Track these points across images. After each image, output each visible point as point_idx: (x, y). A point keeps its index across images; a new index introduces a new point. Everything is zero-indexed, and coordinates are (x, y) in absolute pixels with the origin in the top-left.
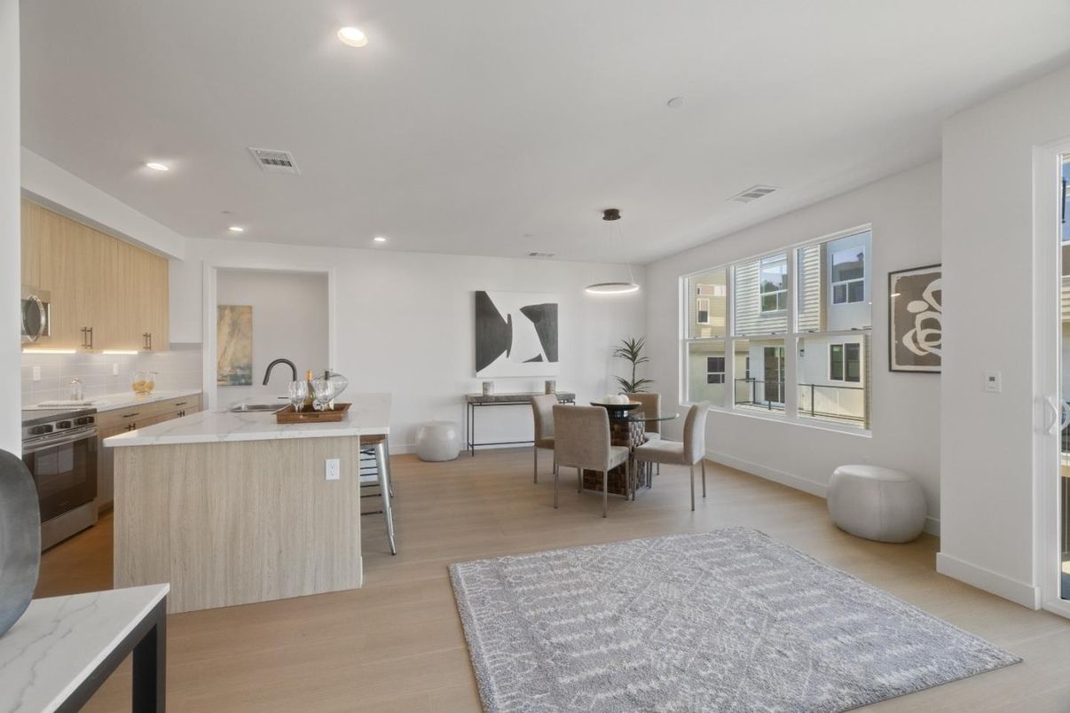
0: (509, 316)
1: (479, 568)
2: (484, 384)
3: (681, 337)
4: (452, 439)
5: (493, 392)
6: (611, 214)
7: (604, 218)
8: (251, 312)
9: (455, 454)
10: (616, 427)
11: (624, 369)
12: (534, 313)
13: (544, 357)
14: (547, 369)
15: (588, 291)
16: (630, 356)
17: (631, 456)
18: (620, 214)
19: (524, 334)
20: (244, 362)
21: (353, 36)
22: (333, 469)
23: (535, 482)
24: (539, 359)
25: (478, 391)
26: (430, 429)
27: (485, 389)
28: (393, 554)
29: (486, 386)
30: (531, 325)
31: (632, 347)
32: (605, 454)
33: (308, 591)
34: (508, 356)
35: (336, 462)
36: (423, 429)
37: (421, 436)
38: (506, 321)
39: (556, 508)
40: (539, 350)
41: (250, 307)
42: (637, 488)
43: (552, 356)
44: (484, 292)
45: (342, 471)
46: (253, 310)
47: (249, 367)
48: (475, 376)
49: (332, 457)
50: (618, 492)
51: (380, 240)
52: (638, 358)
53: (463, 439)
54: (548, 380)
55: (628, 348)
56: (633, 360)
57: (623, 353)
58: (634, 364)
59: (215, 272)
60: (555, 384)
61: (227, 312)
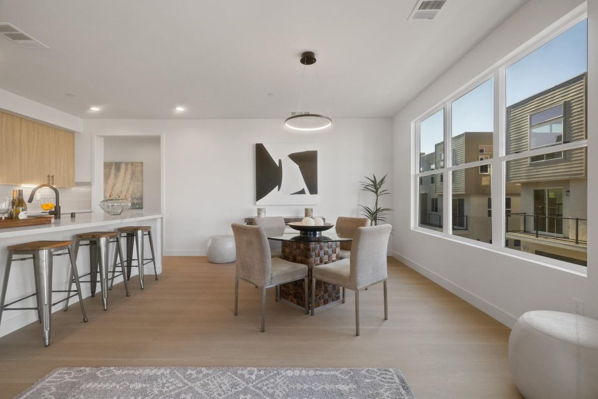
0: (280, 161)
2: (258, 209)
3: (412, 173)
6: (308, 58)
7: (301, 62)
8: (142, 166)
11: (370, 200)
12: (295, 157)
13: (307, 190)
14: (308, 199)
16: (375, 190)
18: (315, 58)
19: (292, 174)
20: (138, 195)
24: (302, 192)
25: (254, 214)
26: (214, 240)
27: (259, 214)
29: (259, 211)
30: (296, 167)
31: (375, 182)
34: (279, 190)
36: (211, 239)
37: (209, 244)
38: (278, 164)
39: (236, 314)
40: (303, 185)
41: (141, 163)
43: (313, 190)
44: (262, 144)
46: (144, 165)
47: (141, 198)
48: (255, 204)
51: (180, 109)
52: (379, 192)
54: (307, 207)
55: (373, 184)
56: (376, 193)
57: (369, 187)
58: (377, 196)
59: (103, 139)
60: (312, 211)
61: (129, 166)
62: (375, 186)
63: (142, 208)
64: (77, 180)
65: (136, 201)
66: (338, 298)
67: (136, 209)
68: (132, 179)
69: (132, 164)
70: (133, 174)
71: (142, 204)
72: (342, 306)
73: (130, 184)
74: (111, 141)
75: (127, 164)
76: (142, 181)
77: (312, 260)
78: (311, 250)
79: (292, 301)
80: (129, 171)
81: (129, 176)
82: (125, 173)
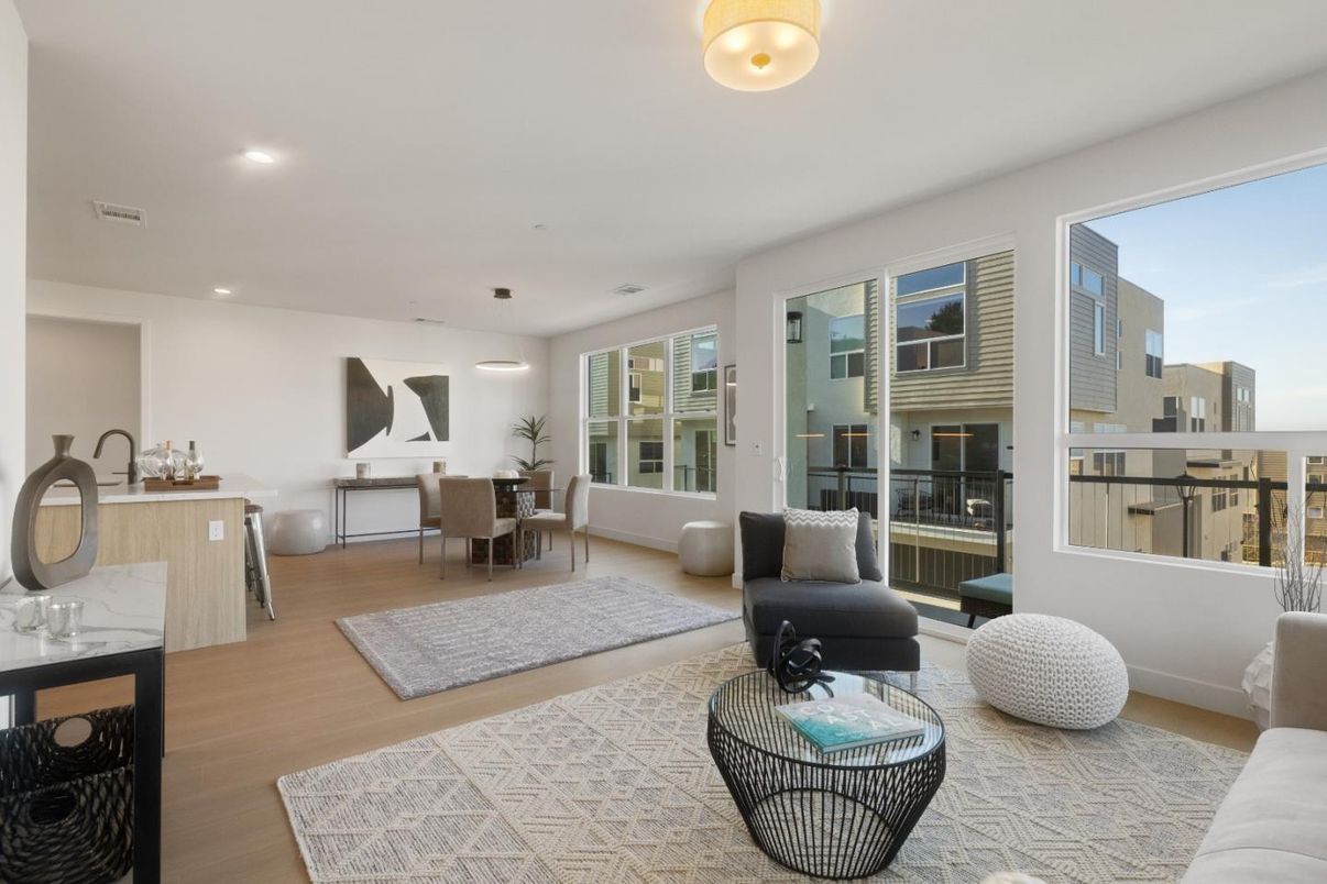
0: (390, 388)
1: (366, 618)
2: (358, 466)
3: (581, 416)
4: (318, 528)
5: (371, 474)
6: (502, 293)
7: (496, 296)
9: (322, 548)
10: (505, 500)
11: (524, 450)
12: (420, 386)
13: (432, 435)
14: (434, 448)
15: (479, 367)
16: (531, 436)
17: (518, 527)
18: (511, 294)
19: (409, 411)
21: (260, 158)
22: (217, 531)
23: (421, 563)
24: (426, 437)
25: (350, 474)
27: (359, 472)
28: (272, 620)
29: (360, 468)
30: (416, 399)
31: (532, 425)
32: (490, 524)
33: (189, 646)
34: (388, 434)
35: (221, 523)
38: (386, 393)
39: (442, 579)
40: (426, 427)
42: (526, 559)
43: (442, 434)
44: (358, 359)
45: (226, 532)
48: (346, 457)
49: (215, 519)
50: (506, 563)
51: (223, 291)
52: (538, 438)
53: (331, 530)
54: (436, 460)
55: (528, 427)
56: (533, 439)
57: (523, 432)
58: (535, 444)
60: (445, 466)
62: (532, 431)
66: (532, 556)
72: (538, 562)
77: (518, 513)
78: (517, 502)
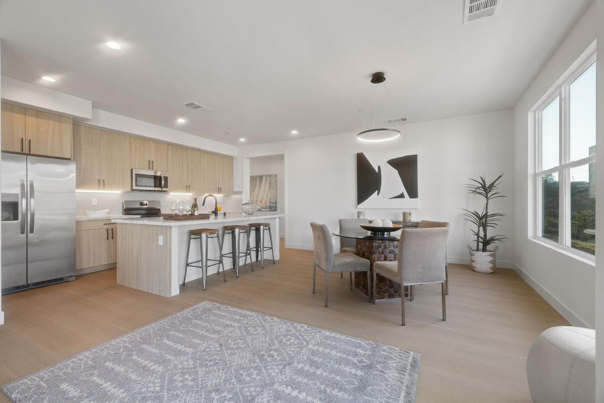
0: (379, 167)
5: (365, 217)
6: (378, 78)
7: (373, 82)
8: (276, 177)
12: (394, 163)
13: (406, 194)
14: (407, 203)
16: (484, 193)
18: (385, 77)
19: (391, 180)
20: (273, 200)
24: (402, 196)
27: (358, 216)
29: (359, 213)
30: (395, 172)
33: (154, 292)
34: (378, 194)
38: (377, 171)
40: (402, 189)
41: (276, 175)
43: (412, 192)
44: (362, 153)
45: (163, 242)
46: (278, 176)
47: (276, 203)
48: (357, 208)
49: (161, 235)
51: (294, 132)
54: (405, 211)
56: (486, 197)
57: (477, 190)
58: (487, 200)
59: (249, 160)
60: (410, 214)
61: (268, 178)
62: (486, 189)
63: (276, 210)
64: (234, 190)
65: (272, 205)
67: (272, 210)
68: (269, 187)
69: (270, 176)
70: (270, 183)
71: (276, 207)
73: (268, 191)
74: (254, 161)
75: (266, 176)
76: (276, 189)
77: (375, 256)
78: (374, 247)
79: (362, 291)
80: (268, 182)
81: (268, 186)
82: (265, 183)
